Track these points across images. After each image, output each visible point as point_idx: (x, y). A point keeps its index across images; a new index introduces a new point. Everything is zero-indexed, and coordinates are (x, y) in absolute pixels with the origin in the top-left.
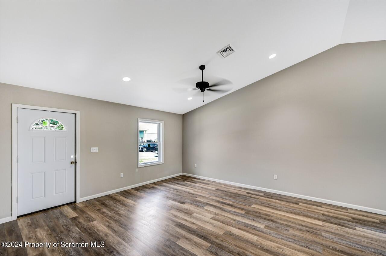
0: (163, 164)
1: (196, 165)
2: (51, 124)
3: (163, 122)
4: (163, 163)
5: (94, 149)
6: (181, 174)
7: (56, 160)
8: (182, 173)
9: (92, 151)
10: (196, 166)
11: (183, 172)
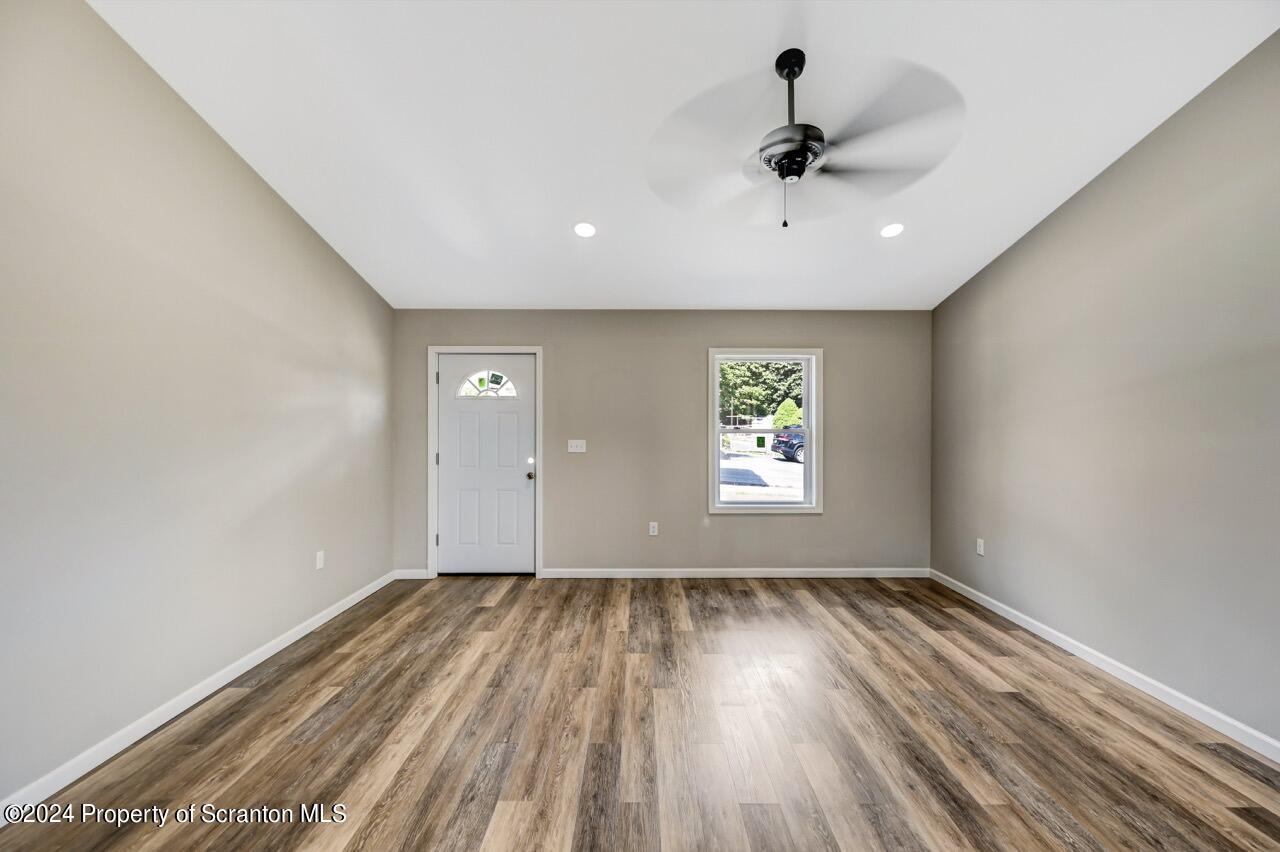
0: (820, 514)
1: (980, 542)
2: (492, 382)
3: (820, 351)
4: (820, 511)
5: (577, 446)
6: (926, 572)
7: (499, 466)
8: (928, 569)
9: (570, 450)
10: (981, 550)
11: (931, 567)
